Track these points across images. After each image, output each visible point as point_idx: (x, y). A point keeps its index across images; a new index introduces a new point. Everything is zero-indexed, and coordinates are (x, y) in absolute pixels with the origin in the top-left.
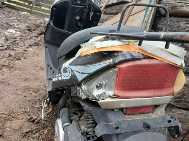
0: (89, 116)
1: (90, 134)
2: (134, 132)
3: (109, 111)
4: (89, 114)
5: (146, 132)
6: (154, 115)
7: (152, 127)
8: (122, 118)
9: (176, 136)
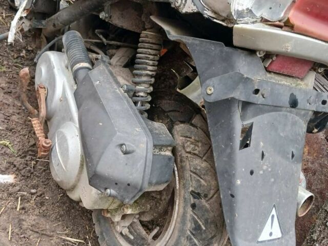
0: (146, 59)
1: (139, 96)
2: (272, 108)
3: (242, 55)
4: (149, 56)
5: (288, 112)
6: (305, 84)
7: (299, 106)
8: (261, 74)
9: (316, 130)
